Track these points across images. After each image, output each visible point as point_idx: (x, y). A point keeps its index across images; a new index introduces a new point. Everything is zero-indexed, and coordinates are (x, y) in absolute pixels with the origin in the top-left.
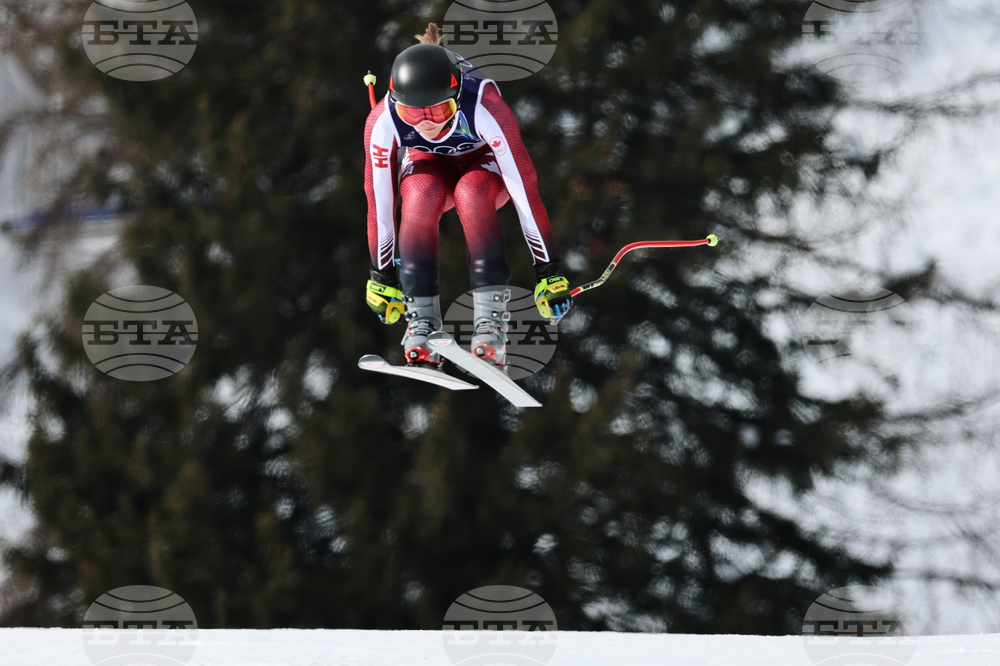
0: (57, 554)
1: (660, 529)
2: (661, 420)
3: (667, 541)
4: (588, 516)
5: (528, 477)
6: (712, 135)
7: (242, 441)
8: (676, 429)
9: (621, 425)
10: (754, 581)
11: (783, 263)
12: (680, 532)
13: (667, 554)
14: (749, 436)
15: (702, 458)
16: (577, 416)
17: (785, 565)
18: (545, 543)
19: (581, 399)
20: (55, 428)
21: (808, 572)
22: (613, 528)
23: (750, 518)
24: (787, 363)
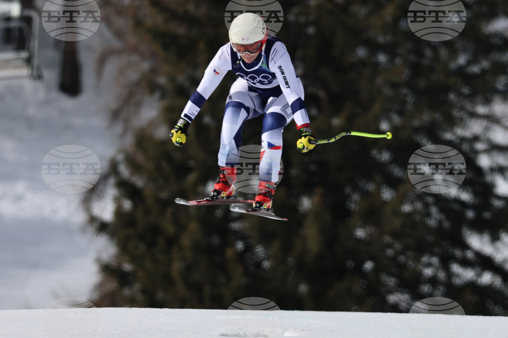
0: (127, 267)
1: (425, 259)
2: (427, 205)
3: (429, 265)
4: (390, 252)
5: (360, 233)
6: (453, 66)
7: (219, 213)
8: (434, 210)
9: (407, 208)
10: (472, 286)
11: (487, 129)
12: (435, 260)
13: (428, 272)
14: (470, 214)
15: (447, 224)
16: (385, 203)
17: (487, 278)
18: (369, 265)
19: (387, 194)
20: (127, 205)
21: (498, 282)
22: (402, 259)
23: (470, 255)
24: (489, 178)
